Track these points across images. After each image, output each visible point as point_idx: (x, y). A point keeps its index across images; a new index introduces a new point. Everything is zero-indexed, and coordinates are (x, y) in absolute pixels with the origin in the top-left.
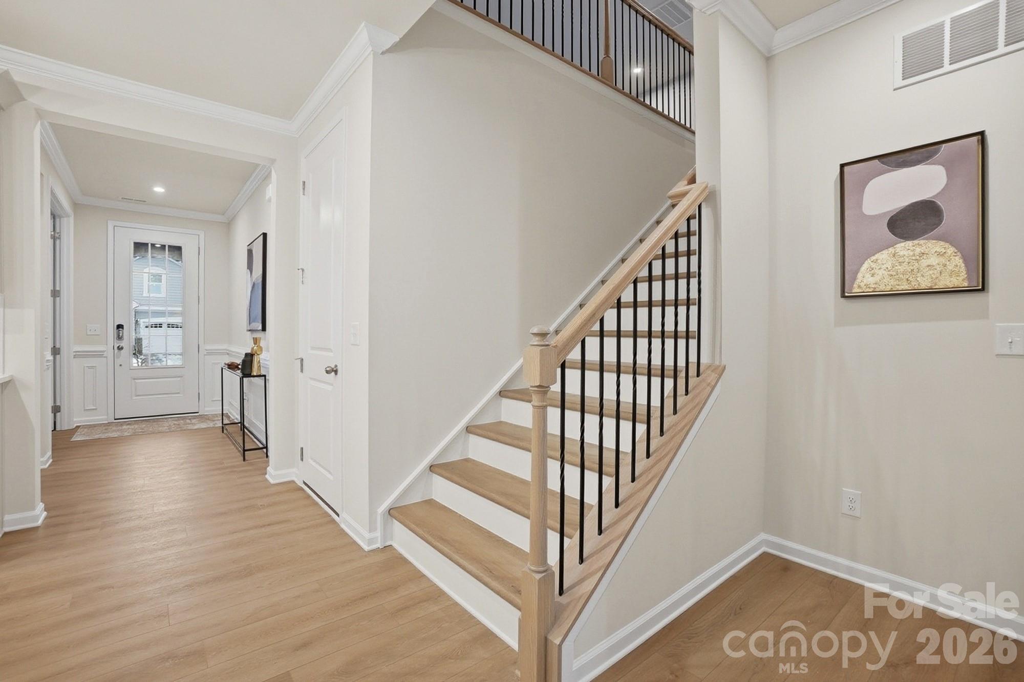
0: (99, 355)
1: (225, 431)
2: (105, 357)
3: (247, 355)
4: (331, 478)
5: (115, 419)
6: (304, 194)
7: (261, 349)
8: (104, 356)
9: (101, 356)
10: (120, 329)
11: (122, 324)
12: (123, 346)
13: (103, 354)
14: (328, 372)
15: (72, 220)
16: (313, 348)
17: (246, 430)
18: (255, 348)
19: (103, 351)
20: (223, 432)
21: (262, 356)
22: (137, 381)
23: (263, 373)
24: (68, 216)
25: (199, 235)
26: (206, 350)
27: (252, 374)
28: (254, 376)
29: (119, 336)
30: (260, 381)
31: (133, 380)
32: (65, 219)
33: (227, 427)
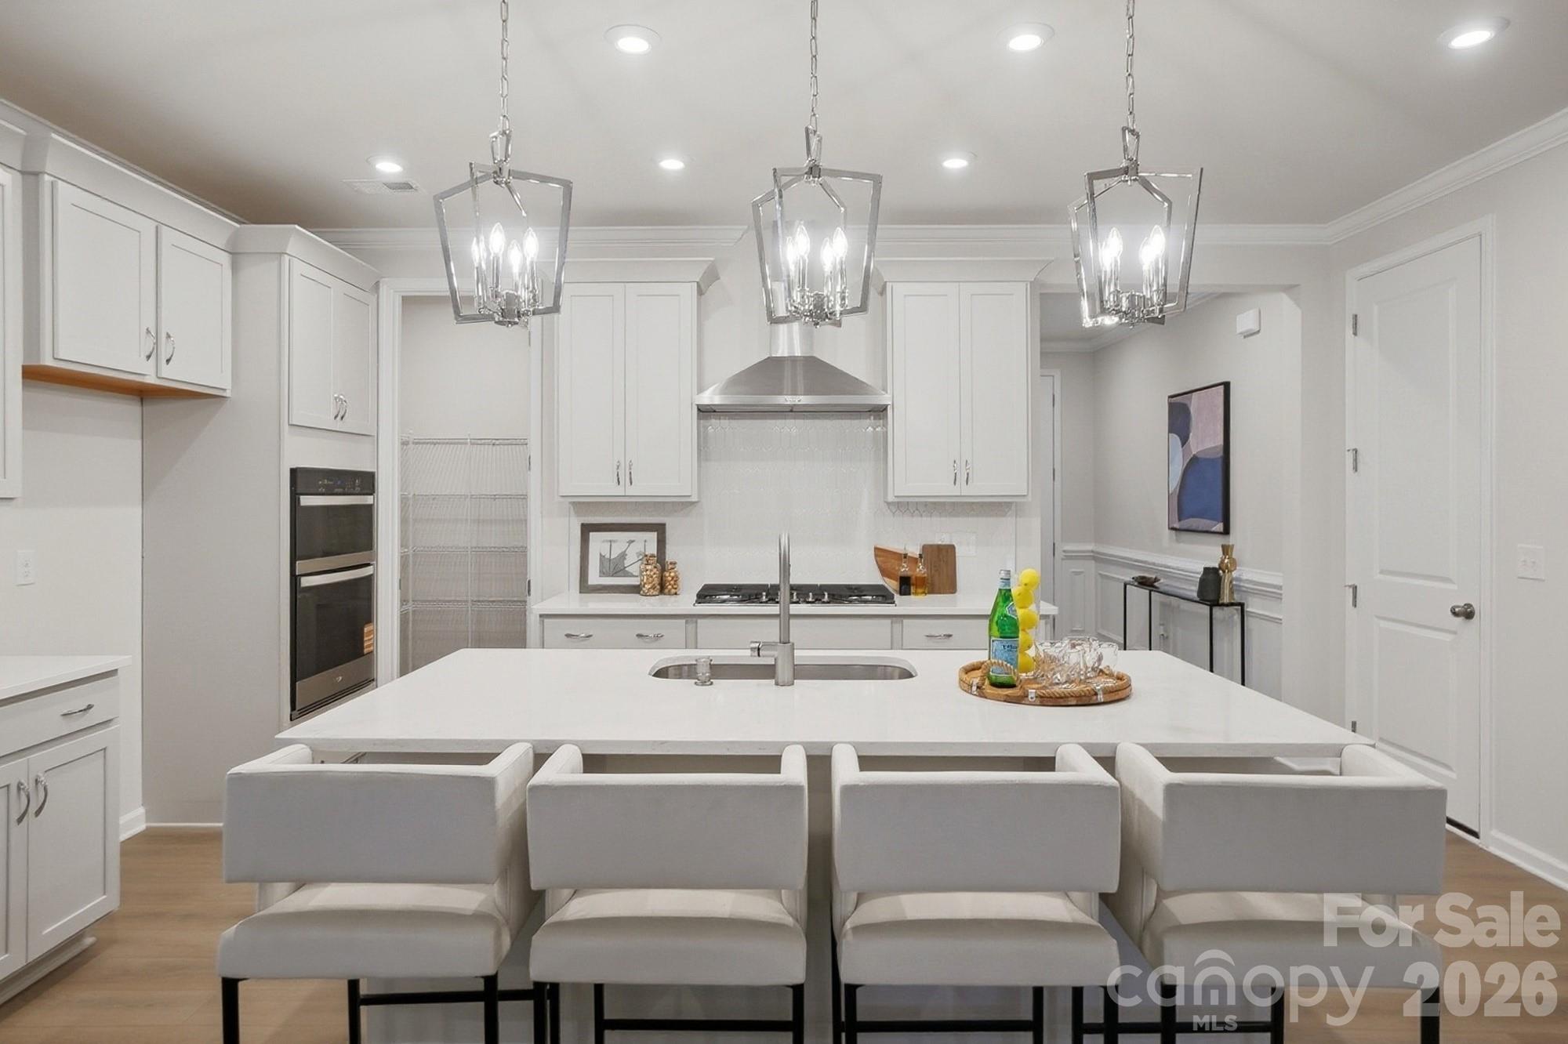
3: (1207, 570)
4: (1454, 776)
6: (1355, 334)
7: (1234, 562)
14: (1455, 614)
16: (1382, 572)
18: (1226, 561)
21: (1235, 574)
23: (1237, 598)
25: (1053, 376)
26: (1064, 551)
27: (1221, 602)
28: (1223, 605)
30: (1235, 613)
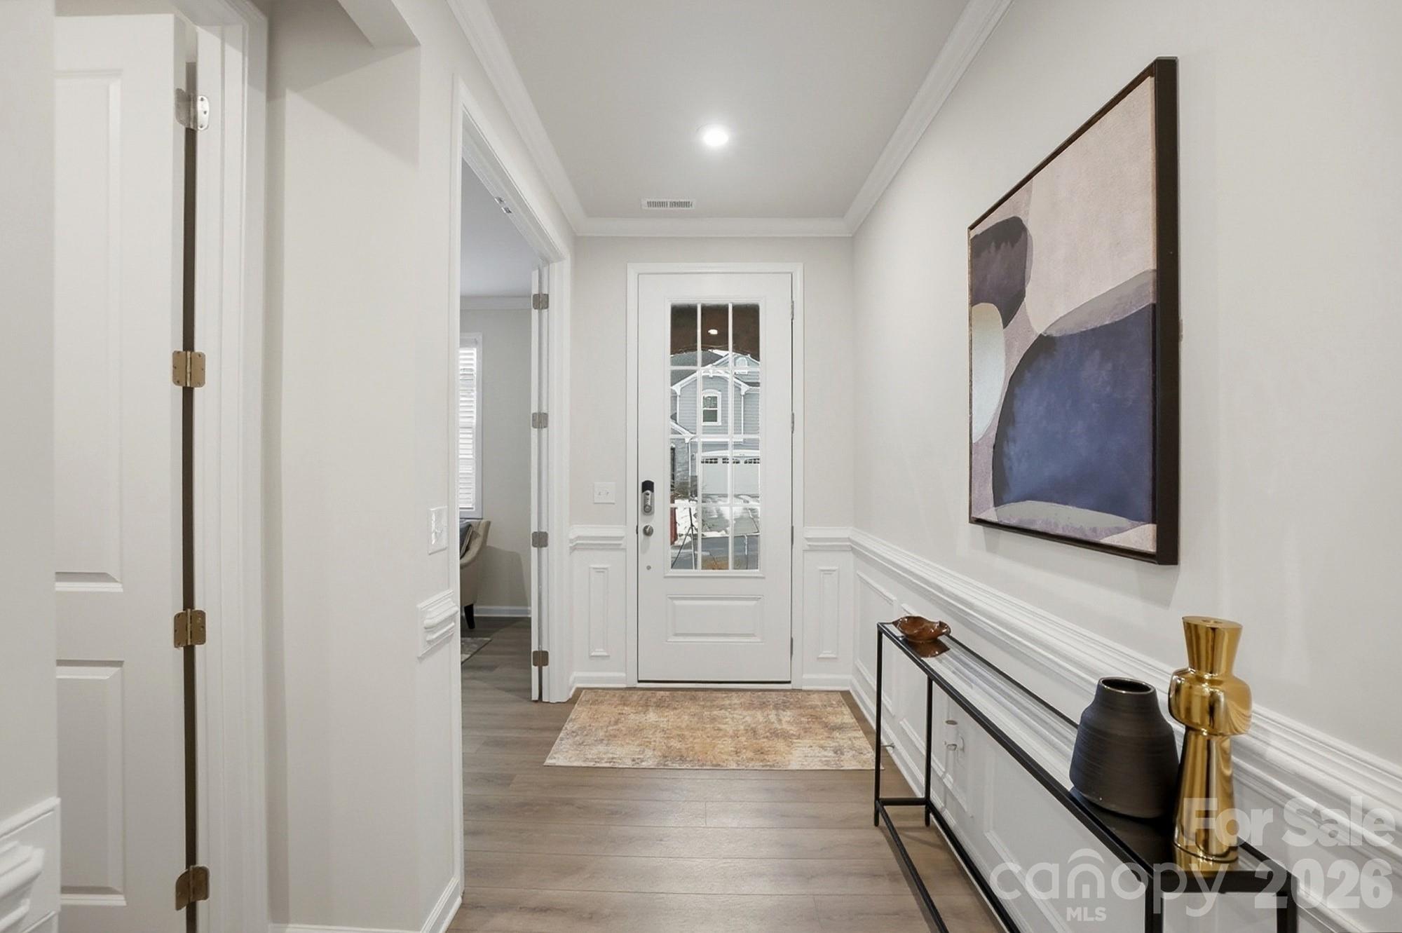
0: (610, 545)
1: (882, 821)
2: (622, 549)
5: (639, 682)
8: (622, 547)
9: (617, 547)
10: (649, 492)
11: (653, 481)
12: (652, 526)
13: (620, 544)
15: (567, 265)
17: (931, 816)
19: (621, 538)
20: (877, 823)
22: (677, 602)
24: (560, 258)
25: (791, 273)
26: (808, 539)
29: (645, 506)
31: (670, 600)
32: (556, 265)
33: (889, 809)
